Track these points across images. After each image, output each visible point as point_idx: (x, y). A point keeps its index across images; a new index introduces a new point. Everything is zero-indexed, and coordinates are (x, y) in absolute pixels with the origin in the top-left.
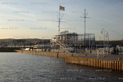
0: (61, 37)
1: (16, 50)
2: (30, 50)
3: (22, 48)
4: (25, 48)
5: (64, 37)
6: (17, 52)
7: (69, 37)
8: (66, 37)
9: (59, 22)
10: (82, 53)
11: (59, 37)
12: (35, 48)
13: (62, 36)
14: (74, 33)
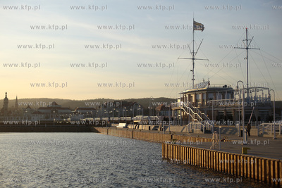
0: (193, 96)
1: (96, 128)
2: (126, 127)
3: (111, 122)
4: (117, 122)
5: (200, 97)
6: (98, 132)
7: (211, 95)
8: (205, 95)
9: (193, 59)
10: (230, 133)
11: (190, 97)
12: (137, 123)
13: (196, 95)
14: (226, 86)
